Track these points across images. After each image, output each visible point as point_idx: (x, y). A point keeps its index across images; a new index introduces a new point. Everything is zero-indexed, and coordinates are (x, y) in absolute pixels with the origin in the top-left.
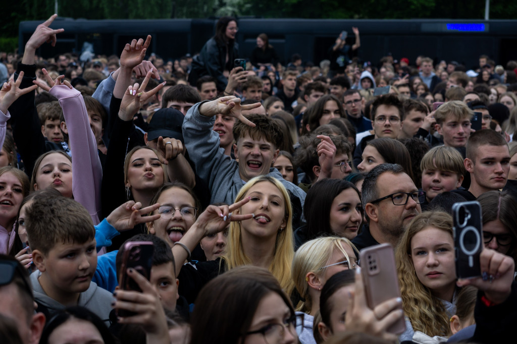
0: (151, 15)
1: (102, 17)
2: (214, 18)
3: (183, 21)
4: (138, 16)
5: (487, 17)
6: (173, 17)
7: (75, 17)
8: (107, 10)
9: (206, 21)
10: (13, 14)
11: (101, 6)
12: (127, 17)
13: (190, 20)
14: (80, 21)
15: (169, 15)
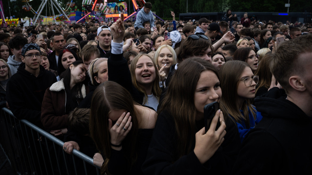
1: (197, 12)
2: (223, 12)
3: (216, 13)
5: (288, 12)
6: (213, 12)
7: (191, 12)
9: (221, 13)
10: (178, 13)
12: (202, 12)
13: (217, 13)
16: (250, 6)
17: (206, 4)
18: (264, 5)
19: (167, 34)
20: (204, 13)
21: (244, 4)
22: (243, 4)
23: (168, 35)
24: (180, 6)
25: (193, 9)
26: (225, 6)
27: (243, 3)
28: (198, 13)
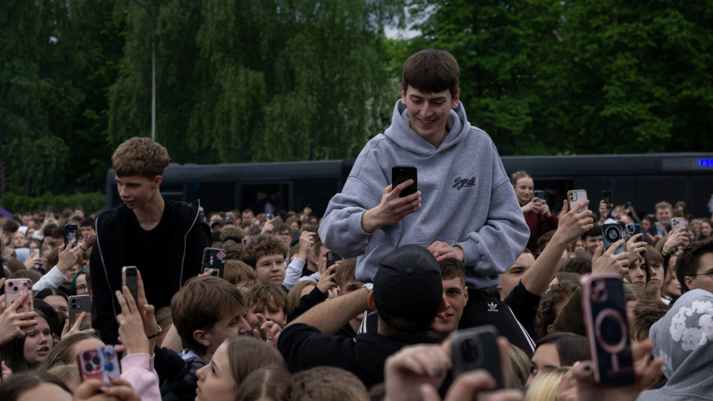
0: (283, 157)
1: (216, 161)
4: (264, 159)
6: (311, 157)
8: (221, 152)
10: (93, 162)
11: (213, 147)
12: (249, 160)
13: (340, 161)
14: (188, 166)
15: (307, 156)
16: (529, 119)
17: (268, 109)
18: (608, 111)
19: (97, 360)
20: (254, 165)
21: (493, 107)
22: (486, 108)
23: (103, 361)
24: (111, 120)
25: (193, 143)
26: (379, 121)
27: (483, 101)
28: (224, 167)
